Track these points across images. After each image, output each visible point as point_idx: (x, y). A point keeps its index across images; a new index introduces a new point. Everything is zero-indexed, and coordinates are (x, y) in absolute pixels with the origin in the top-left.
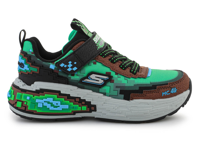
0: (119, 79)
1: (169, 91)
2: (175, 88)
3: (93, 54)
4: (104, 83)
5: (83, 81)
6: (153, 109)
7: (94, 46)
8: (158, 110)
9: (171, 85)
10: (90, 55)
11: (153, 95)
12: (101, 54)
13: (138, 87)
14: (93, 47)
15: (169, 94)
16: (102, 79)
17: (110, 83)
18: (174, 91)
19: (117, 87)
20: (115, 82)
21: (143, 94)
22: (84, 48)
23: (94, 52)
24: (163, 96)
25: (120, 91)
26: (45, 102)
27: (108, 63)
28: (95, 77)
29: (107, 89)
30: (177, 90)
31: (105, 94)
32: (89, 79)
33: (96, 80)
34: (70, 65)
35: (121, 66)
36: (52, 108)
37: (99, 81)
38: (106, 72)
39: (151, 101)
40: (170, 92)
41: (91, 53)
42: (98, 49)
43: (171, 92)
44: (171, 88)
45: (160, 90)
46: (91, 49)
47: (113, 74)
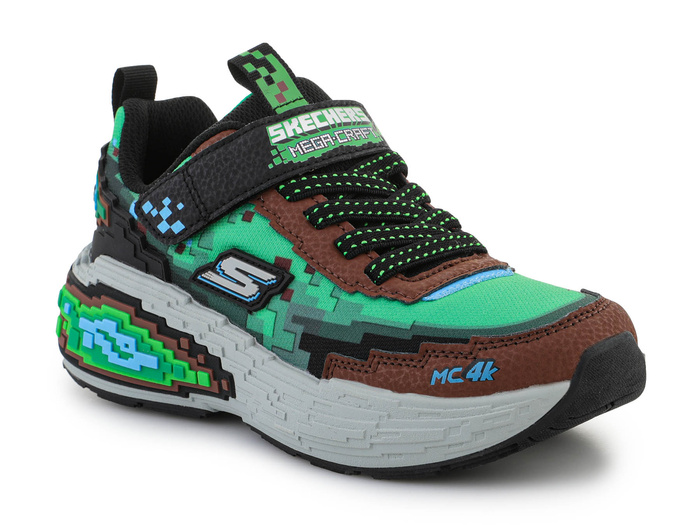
0: (311, 291)
1: (460, 369)
2: (490, 364)
3: (246, 183)
4: (260, 298)
5: (199, 277)
6: (381, 430)
7: (257, 154)
8: (397, 433)
9: (479, 346)
10: (235, 183)
11: (402, 372)
12: (282, 187)
13: (362, 332)
14: (253, 155)
15: (460, 381)
16: (254, 282)
17: (281, 299)
18: (481, 371)
19: (296, 319)
20: (293, 299)
21: (367, 362)
22: (219, 155)
23: (252, 174)
24: (433, 383)
25: (305, 336)
26: (98, 331)
27: (295, 225)
28: (237, 269)
29: (265, 319)
30: (495, 369)
31: (259, 338)
32: (218, 274)
33: (238, 283)
34: (166, 213)
35: (339, 244)
36: (113, 358)
37: (244, 285)
38: (277, 258)
39: (387, 395)
40: (463, 375)
41: (238, 177)
42: (271, 166)
43: (469, 375)
44: (475, 360)
45: (432, 359)
46: (243, 161)
47: (298, 267)
